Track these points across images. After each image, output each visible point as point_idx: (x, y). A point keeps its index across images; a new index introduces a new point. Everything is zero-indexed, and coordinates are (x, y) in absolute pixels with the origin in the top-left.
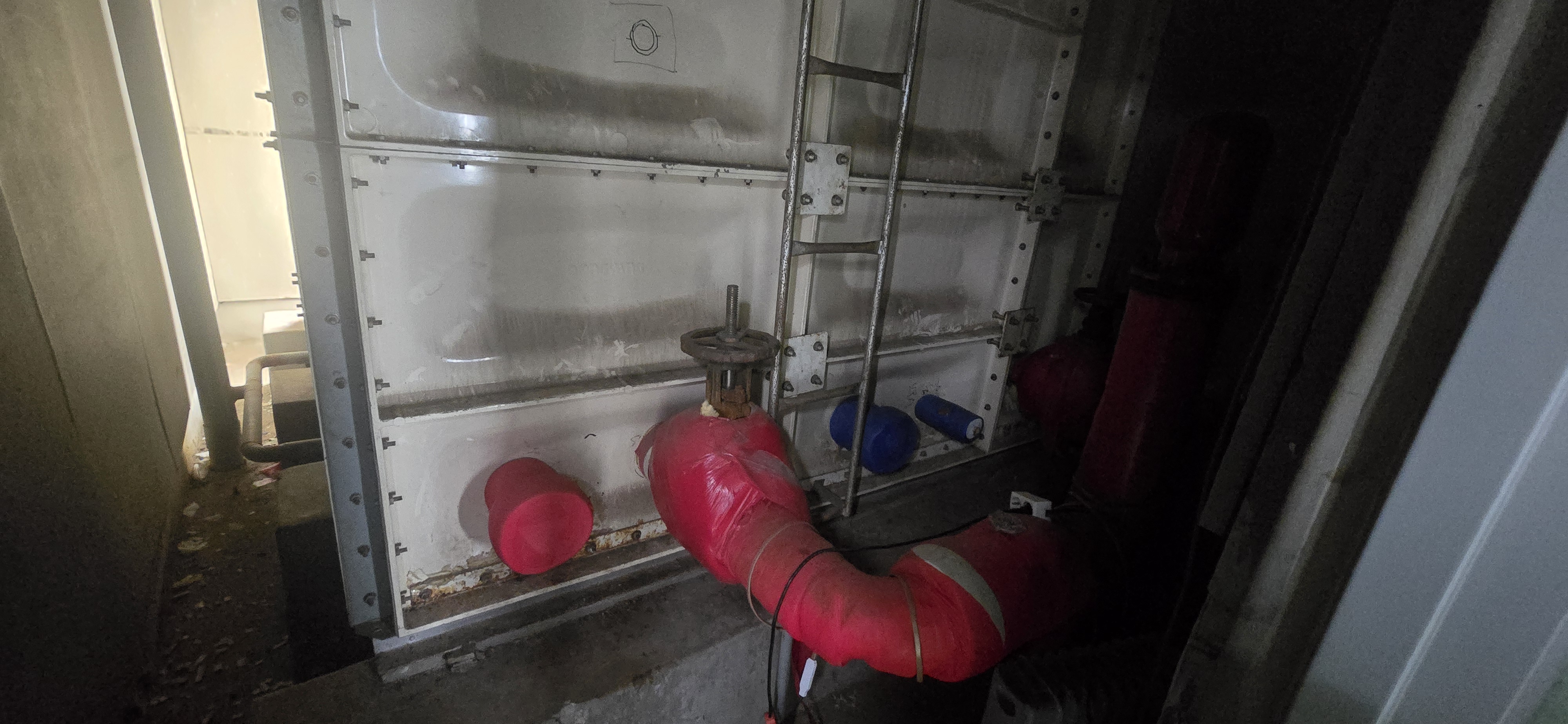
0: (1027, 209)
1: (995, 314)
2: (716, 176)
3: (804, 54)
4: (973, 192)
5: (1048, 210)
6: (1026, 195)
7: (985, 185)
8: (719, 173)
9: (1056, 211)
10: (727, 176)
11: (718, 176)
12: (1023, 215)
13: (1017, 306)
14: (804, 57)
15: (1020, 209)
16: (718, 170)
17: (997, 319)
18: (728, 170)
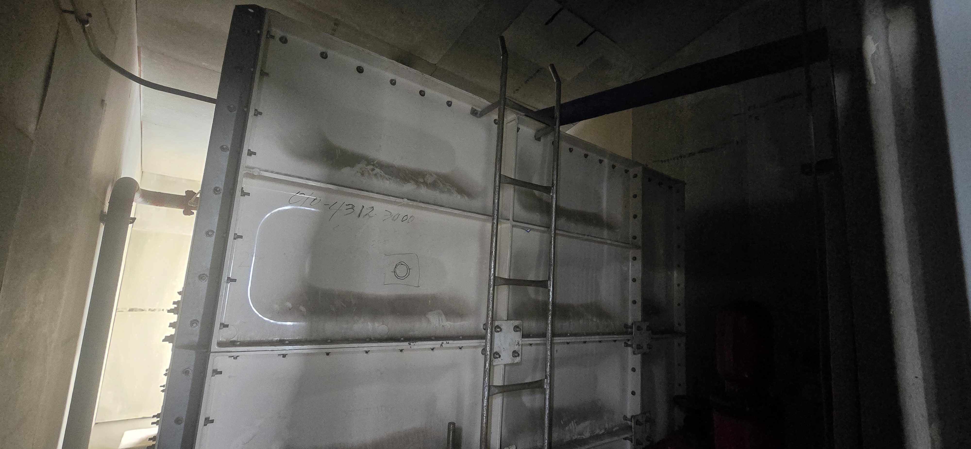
0: (631, 346)
1: (625, 418)
2: (441, 346)
3: (492, 276)
4: (597, 340)
5: (645, 346)
6: (629, 338)
7: (603, 334)
8: (443, 345)
9: (650, 346)
10: (448, 345)
11: (442, 346)
12: (630, 349)
13: (638, 411)
14: (492, 277)
15: (627, 346)
16: (443, 343)
17: (627, 421)
18: (448, 342)
